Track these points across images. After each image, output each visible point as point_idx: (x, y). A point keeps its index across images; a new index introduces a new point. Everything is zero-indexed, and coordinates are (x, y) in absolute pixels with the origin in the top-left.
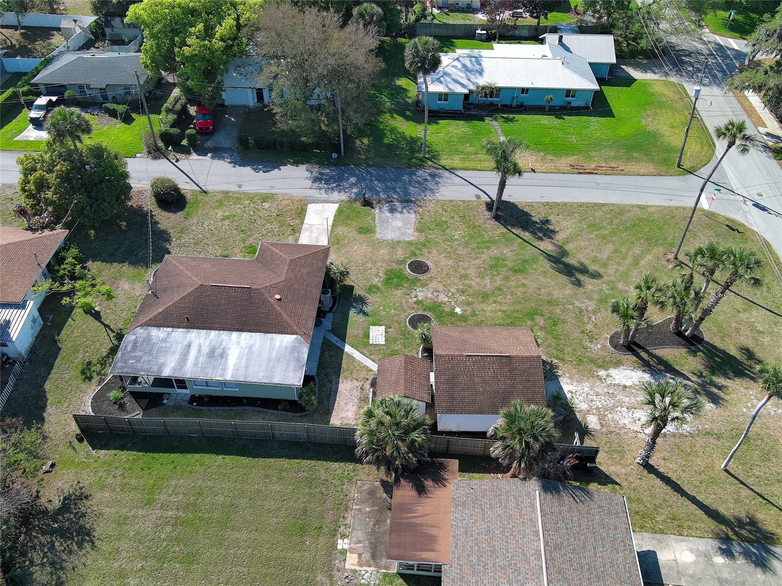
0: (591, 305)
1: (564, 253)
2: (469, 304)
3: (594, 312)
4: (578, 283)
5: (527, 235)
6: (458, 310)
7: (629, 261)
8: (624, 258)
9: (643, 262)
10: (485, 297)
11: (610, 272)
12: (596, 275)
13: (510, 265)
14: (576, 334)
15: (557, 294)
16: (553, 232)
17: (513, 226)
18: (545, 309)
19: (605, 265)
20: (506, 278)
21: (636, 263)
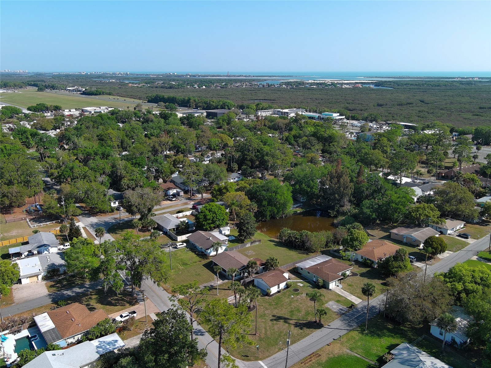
0: (266, 312)
1: (285, 322)
2: (292, 299)
3: (264, 311)
4: (273, 316)
5: (301, 322)
6: (293, 296)
7: (268, 328)
8: (270, 328)
9: (264, 330)
10: (291, 302)
11: (270, 323)
12: (272, 320)
13: (295, 312)
14: (264, 305)
15: (276, 311)
16: (296, 327)
17: (308, 322)
18: (276, 306)
19: (273, 324)
20: (292, 308)
21: (265, 329)
